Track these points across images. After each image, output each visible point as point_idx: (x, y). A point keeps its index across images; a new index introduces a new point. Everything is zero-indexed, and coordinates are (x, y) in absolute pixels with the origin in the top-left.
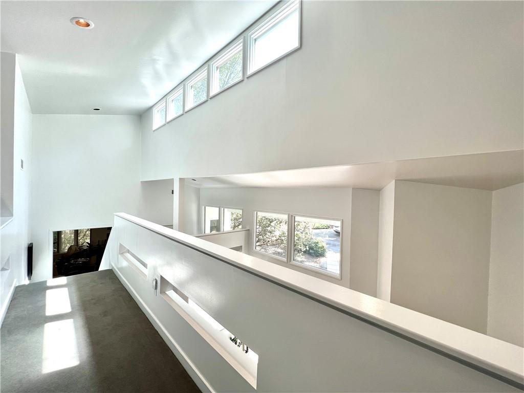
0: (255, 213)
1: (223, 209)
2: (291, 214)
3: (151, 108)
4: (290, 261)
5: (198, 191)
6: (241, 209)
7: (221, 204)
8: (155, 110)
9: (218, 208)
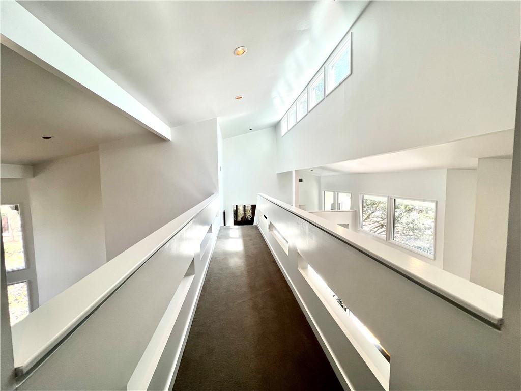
0: (362, 196)
1: (337, 193)
2: (390, 196)
3: (280, 122)
4: (389, 240)
5: (318, 179)
6: (349, 193)
7: (335, 188)
8: (282, 122)
9: (333, 193)
